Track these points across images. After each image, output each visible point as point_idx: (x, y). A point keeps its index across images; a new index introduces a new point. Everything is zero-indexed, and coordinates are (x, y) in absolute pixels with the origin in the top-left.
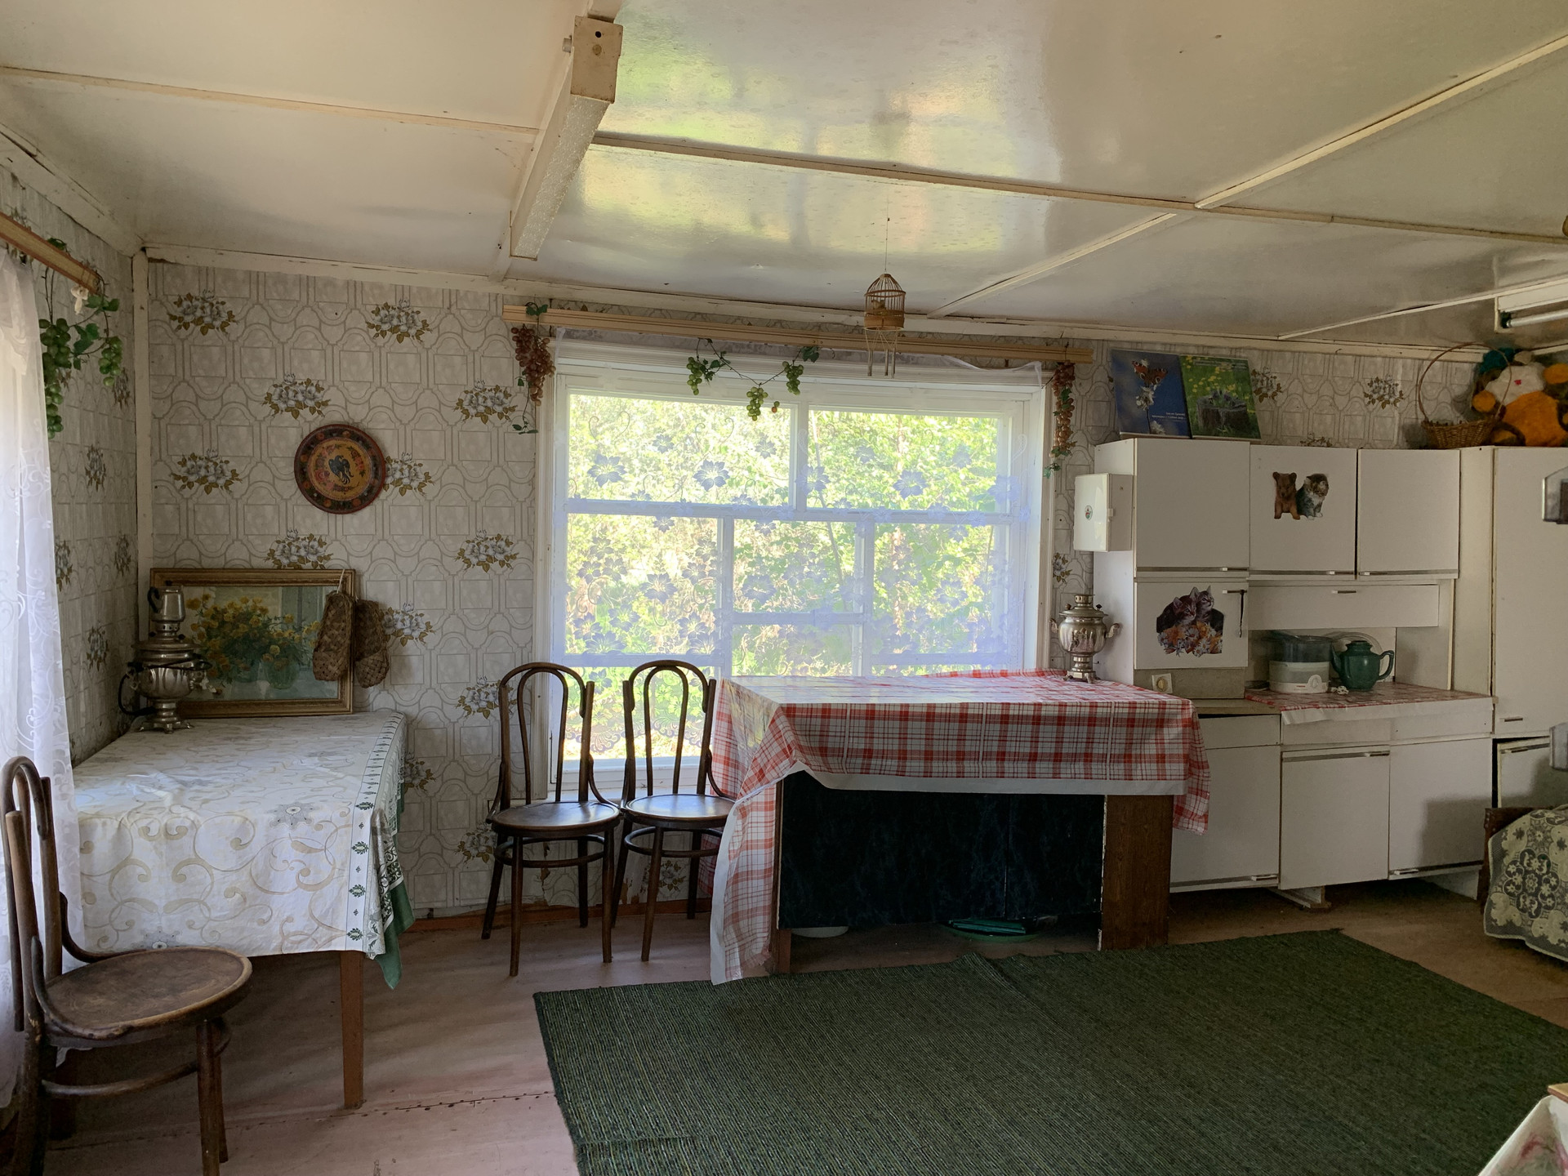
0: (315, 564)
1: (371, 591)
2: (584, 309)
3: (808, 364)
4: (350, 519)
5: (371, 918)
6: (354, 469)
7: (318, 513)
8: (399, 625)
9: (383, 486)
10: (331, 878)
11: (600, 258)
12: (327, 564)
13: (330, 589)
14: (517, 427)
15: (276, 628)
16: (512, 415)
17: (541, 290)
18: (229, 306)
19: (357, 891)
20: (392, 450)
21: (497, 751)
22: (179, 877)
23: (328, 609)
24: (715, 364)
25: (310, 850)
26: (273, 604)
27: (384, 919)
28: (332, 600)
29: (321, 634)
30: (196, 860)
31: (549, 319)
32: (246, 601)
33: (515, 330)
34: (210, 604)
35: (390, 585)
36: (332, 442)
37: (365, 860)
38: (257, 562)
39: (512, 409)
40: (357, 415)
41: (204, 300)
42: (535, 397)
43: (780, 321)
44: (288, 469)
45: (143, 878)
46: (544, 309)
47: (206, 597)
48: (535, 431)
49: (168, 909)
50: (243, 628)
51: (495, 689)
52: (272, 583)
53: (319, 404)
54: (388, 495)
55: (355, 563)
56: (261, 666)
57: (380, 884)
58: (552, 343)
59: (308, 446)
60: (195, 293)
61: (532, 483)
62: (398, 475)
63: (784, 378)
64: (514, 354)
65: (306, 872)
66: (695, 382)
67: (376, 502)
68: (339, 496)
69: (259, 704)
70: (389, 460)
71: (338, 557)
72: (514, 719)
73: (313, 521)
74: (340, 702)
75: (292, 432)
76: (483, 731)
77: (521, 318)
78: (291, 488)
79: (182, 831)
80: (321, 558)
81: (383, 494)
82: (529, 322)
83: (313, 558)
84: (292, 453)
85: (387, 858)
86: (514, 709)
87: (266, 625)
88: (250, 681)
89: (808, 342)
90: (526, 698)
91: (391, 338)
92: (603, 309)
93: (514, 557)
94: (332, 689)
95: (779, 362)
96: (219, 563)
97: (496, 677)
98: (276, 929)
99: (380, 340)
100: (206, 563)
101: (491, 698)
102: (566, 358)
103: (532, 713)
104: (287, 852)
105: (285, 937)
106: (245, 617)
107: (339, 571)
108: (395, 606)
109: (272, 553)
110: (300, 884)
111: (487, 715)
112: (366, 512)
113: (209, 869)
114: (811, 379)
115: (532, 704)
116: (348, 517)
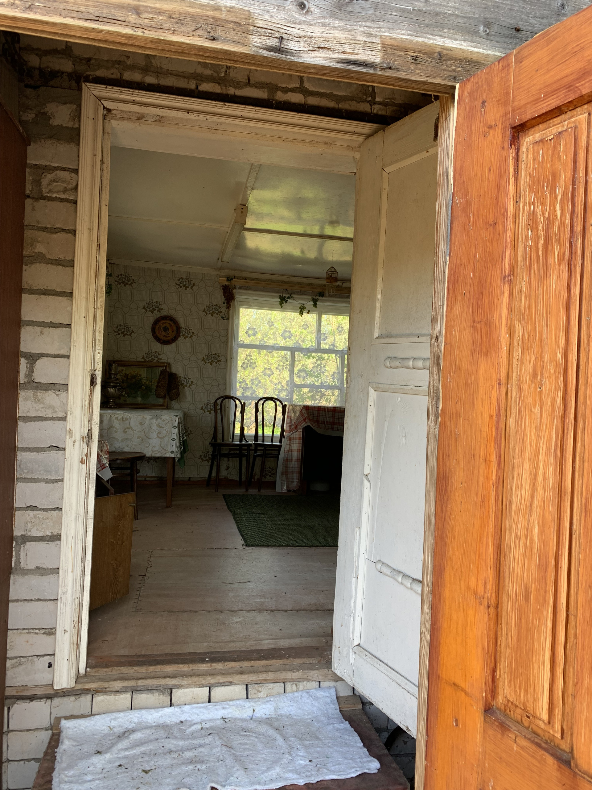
0: (157, 361)
1: (174, 370)
2: (246, 279)
3: (320, 298)
4: (168, 347)
5: (177, 447)
6: (170, 331)
7: (158, 344)
8: (183, 382)
9: (179, 336)
10: (166, 435)
11: (251, 263)
12: (160, 361)
13: (161, 369)
14: (222, 318)
15: (144, 381)
16: (221, 314)
17: (231, 273)
18: (133, 278)
19: (174, 440)
20: (182, 325)
21: (213, 426)
22: (125, 432)
23: (160, 375)
24: (289, 298)
25: (161, 427)
26: (143, 373)
27: (181, 449)
28: (162, 372)
29: (158, 383)
30: (130, 428)
31: (235, 282)
32: (134, 372)
33: (223, 286)
34: (124, 372)
35: (180, 368)
36: (164, 321)
37: (176, 431)
38: (139, 360)
39: (221, 312)
40: (172, 313)
41: (126, 276)
42: (229, 308)
43: (311, 284)
44: (149, 330)
45: (116, 432)
46: (232, 279)
47: (123, 370)
48: (228, 319)
49: (122, 441)
50: (134, 380)
51: (213, 404)
52: (143, 366)
53: (160, 309)
54: (181, 339)
55: (169, 361)
56: (139, 393)
57: (180, 439)
58: (234, 291)
59: (156, 322)
60: (123, 273)
61: (227, 336)
62: (184, 333)
63: (312, 303)
64: (222, 294)
65: (159, 433)
66: (281, 304)
67: (177, 341)
68: (165, 339)
69: (138, 405)
70: (181, 328)
71: (164, 359)
72: (219, 415)
73: (157, 347)
74: (164, 405)
75: (151, 318)
76: (208, 418)
77: (224, 281)
78: (150, 336)
79: (127, 419)
80: (159, 359)
81: (179, 339)
82: (227, 283)
83: (156, 359)
84: (151, 325)
85: (182, 431)
86: (219, 411)
87: (141, 380)
88: (135, 397)
89: (320, 291)
90: (223, 408)
91: (183, 288)
92: (252, 279)
93: (220, 361)
94: (161, 401)
95: (311, 297)
96: (127, 359)
97: (213, 401)
98: (151, 449)
99: (180, 289)
100: (123, 359)
101: (212, 407)
102: (239, 296)
103: (225, 413)
104: (155, 427)
105: (153, 451)
106: (134, 377)
107: (164, 363)
108: (182, 376)
109: (143, 356)
110: (158, 437)
111: (210, 413)
112: (173, 345)
113: (133, 430)
114: (321, 303)
115: (225, 411)
116: (168, 346)
